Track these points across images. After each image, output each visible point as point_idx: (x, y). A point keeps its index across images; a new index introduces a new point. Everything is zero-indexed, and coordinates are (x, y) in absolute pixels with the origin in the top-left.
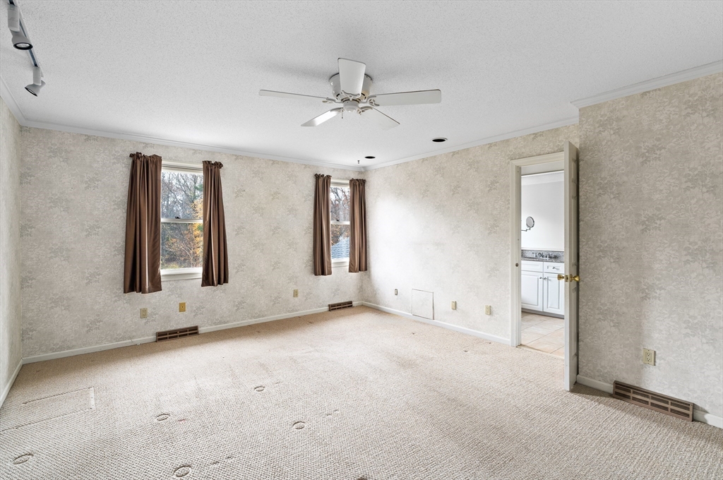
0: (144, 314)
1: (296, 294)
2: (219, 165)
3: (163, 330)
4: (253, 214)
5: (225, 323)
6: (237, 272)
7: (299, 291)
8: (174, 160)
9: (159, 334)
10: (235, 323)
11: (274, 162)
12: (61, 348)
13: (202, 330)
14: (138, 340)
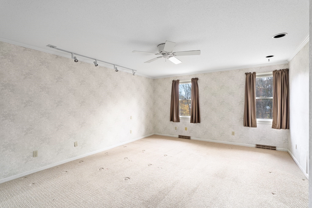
0: (176, 128)
1: (233, 134)
2: (197, 79)
3: (181, 135)
4: (212, 96)
5: (200, 138)
6: (204, 119)
7: (235, 133)
8: (184, 80)
9: (179, 136)
10: (203, 139)
11: (221, 72)
12: (160, 133)
13: (192, 138)
14: (174, 136)
